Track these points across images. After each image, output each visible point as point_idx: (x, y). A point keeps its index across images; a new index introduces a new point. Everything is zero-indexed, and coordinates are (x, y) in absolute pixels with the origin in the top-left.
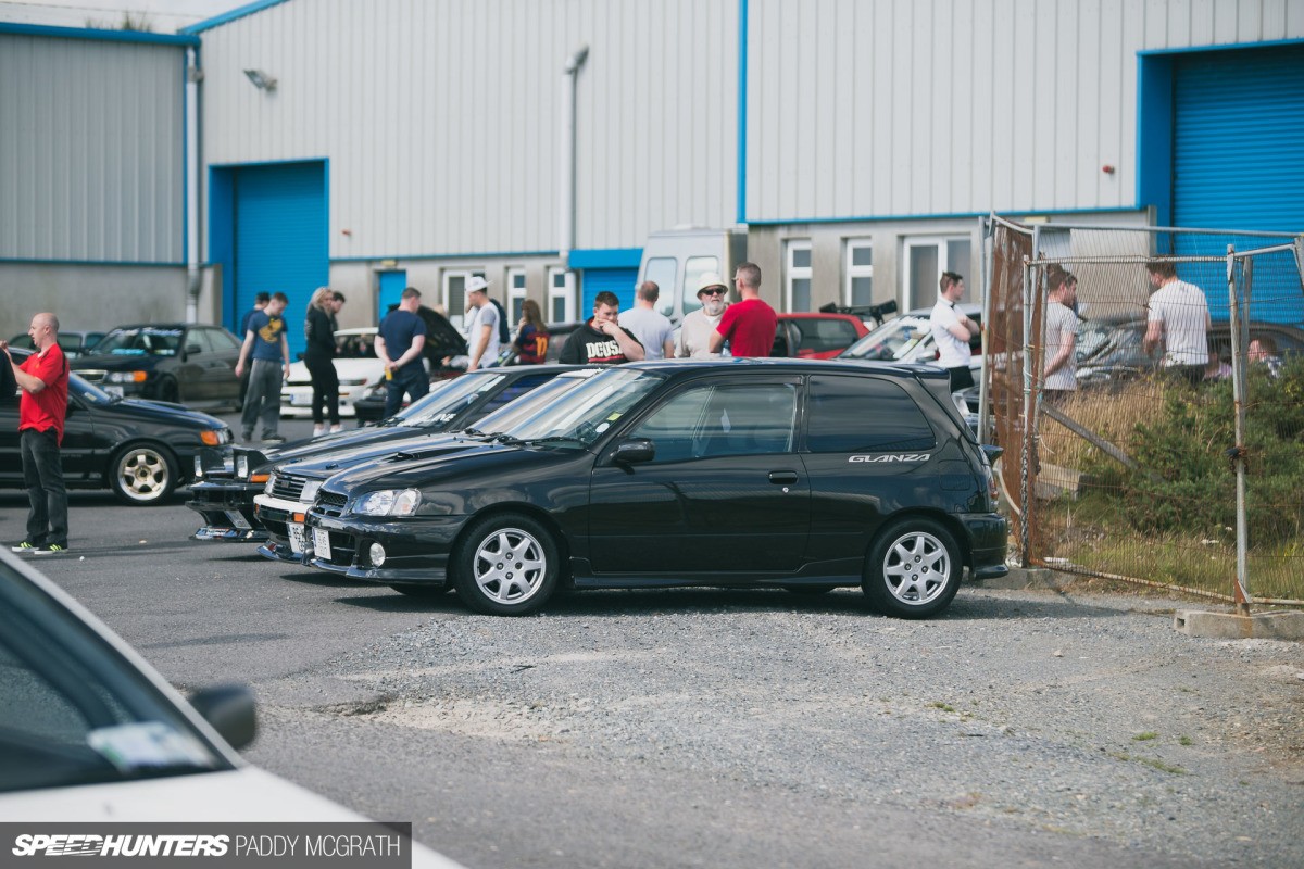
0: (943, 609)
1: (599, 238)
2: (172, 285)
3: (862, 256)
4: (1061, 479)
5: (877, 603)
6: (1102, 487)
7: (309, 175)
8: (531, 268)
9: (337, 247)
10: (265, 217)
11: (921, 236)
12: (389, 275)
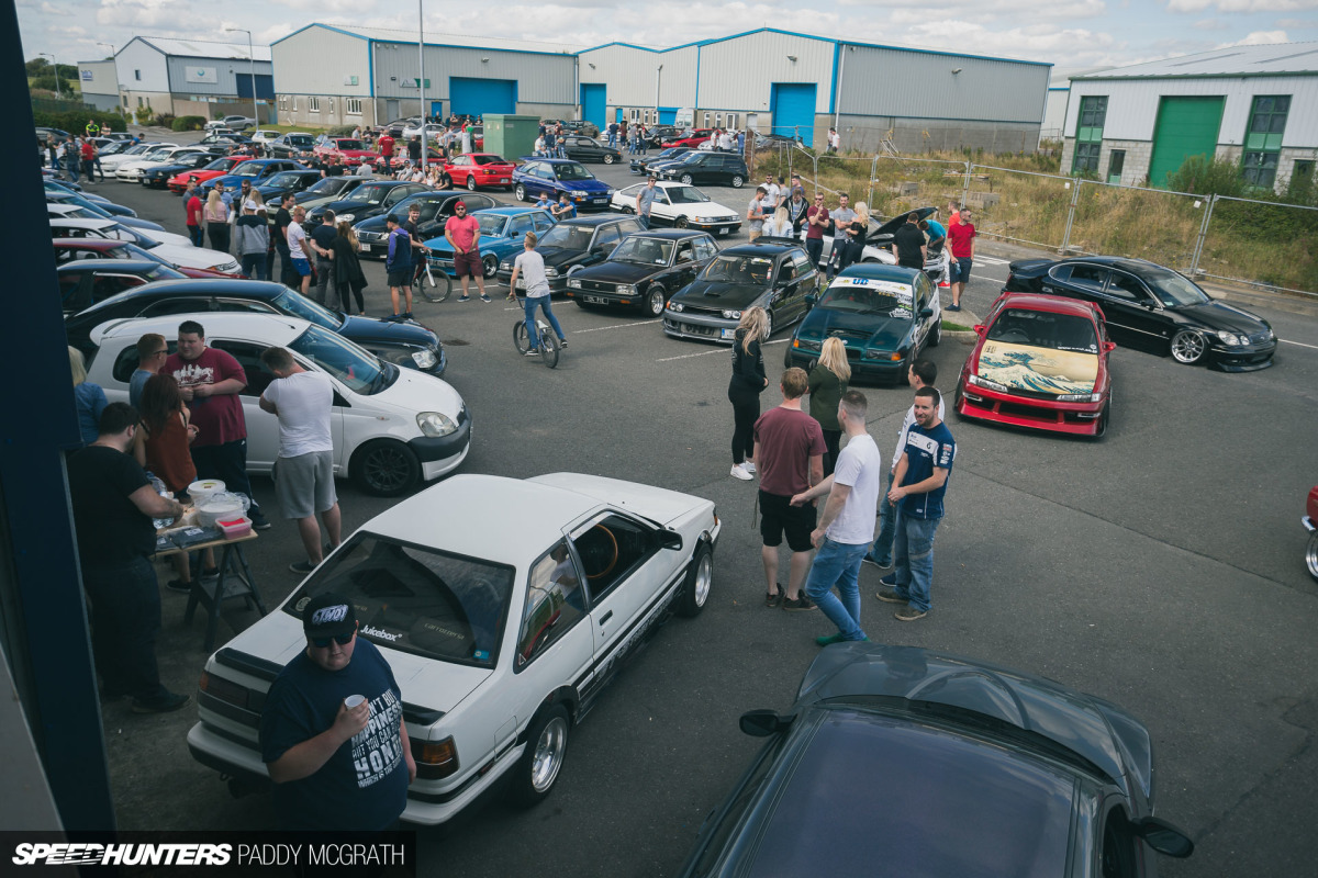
0: (740, 187)
1: (666, 104)
2: (572, 109)
3: (719, 116)
4: (756, 167)
5: (732, 186)
6: (762, 168)
7: (602, 87)
8: (649, 110)
9: (608, 103)
10: (591, 95)
11: (730, 113)
12: (619, 109)
